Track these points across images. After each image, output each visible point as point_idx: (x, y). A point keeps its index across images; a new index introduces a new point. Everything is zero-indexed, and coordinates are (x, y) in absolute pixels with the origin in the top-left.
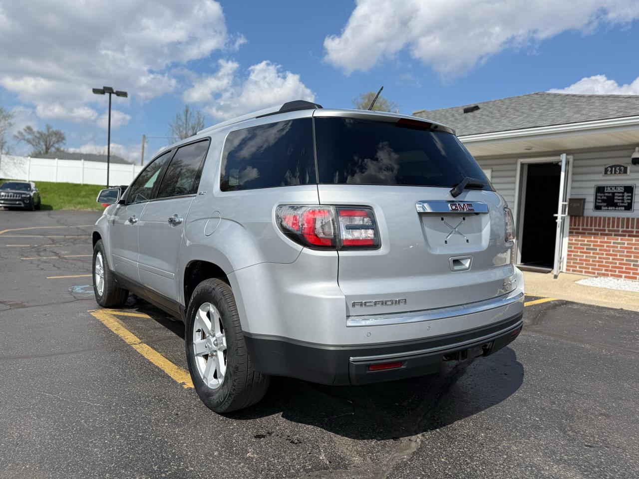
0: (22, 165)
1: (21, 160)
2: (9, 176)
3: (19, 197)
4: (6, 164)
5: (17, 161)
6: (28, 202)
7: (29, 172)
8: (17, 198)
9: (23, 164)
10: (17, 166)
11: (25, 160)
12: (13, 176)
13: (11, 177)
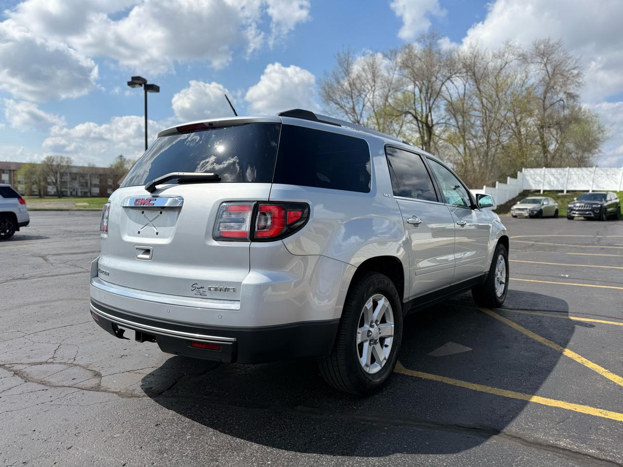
0: (614, 176)
1: (614, 171)
2: (601, 188)
3: (590, 207)
4: (599, 176)
5: (610, 172)
6: (598, 212)
7: (621, 183)
8: (588, 208)
9: (616, 175)
10: (609, 177)
11: (618, 171)
12: (605, 187)
13: (603, 188)
